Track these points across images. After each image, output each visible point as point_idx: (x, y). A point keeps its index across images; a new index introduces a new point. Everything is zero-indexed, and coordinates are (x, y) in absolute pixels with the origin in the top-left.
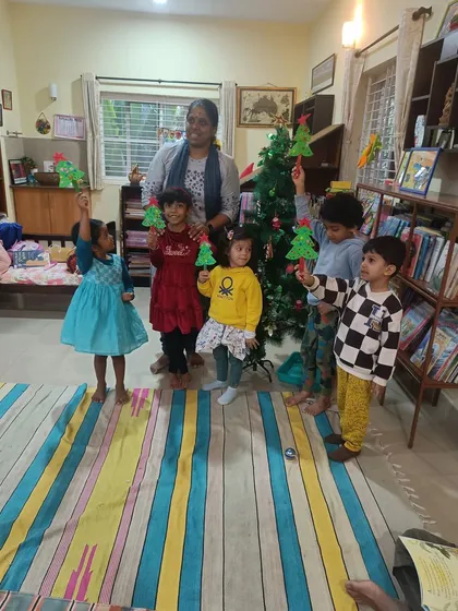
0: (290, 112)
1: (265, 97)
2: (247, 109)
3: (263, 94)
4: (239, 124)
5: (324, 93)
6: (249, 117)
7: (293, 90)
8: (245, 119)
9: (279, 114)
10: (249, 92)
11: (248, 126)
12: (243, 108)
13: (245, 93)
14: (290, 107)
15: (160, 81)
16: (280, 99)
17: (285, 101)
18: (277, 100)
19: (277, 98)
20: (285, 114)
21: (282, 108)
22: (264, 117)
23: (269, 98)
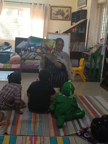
0: (69, 15)
1: (60, 10)
2: (54, 14)
3: (59, 8)
4: (51, 19)
5: (83, 9)
6: (54, 17)
7: (70, 8)
8: (53, 17)
9: (65, 16)
10: (55, 8)
11: (54, 19)
12: (52, 13)
13: (53, 8)
14: (69, 13)
15: (22, 3)
16: (66, 10)
17: (67, 11)
18: (65, 11)
19: (65, 10)
20: (68, 16)
21: (66, 14)
22: (60, 17)
23: (62, 10)
